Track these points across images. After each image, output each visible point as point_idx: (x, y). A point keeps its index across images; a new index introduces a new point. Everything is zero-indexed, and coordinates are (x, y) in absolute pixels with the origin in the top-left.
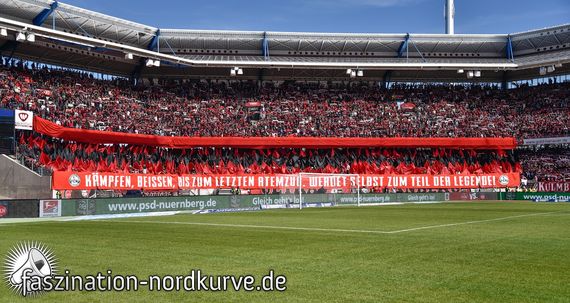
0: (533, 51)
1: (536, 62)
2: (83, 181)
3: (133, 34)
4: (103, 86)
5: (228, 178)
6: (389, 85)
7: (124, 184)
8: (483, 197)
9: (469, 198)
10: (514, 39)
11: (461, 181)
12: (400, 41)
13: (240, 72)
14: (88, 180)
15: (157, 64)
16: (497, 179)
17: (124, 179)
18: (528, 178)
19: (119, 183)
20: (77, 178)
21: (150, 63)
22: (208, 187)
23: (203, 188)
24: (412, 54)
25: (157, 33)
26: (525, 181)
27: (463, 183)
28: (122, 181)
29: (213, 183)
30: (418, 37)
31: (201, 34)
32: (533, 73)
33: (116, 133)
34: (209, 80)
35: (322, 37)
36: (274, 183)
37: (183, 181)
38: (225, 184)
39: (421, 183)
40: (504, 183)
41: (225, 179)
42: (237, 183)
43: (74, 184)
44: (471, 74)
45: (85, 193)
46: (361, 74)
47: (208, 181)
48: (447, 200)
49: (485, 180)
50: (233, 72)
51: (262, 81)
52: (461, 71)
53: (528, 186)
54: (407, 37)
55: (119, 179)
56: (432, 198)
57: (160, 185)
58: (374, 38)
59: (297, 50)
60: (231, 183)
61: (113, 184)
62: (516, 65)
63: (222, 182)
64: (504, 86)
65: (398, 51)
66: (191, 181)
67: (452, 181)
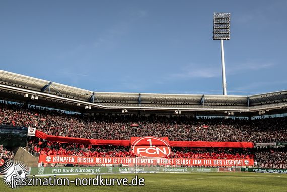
0: (259, 103)
1: (254, 109)
2: (52, 160)
3: (83, 94)
4: (69, 116)
5: (119, 159)
6: (198, 117)
7: (71, 161)
8: (234, 170)
9: (228, 171)
10: (250, 98)
11: (226, 162)
12: (200, 98)
13: (127, 111)
14: (54, 159)
15: (90, 108)
16: (243, 162)
17: (71, 159)
18: (258, 162)
19: (68, 161)
20: (50, 158)
21: (87, 107)
22: (110, 163)
23: (107, 163)
24: (206, 103)
25: (93, 94)
26: (256, 163)
27: (228, 163)
28: (70, 160)
29: (112, 161)
30: (208, 97)
31: (112, 94)
32: (256, 113)
33: (71, 138)
34: (116, 114)
35: (165, 96)
36: (140, 162)
37: (98, 160)
38: (117, 162)
39: (208, 163)
40: (246, 164)
41: (117, 160)
42: (123, 161)
43: (49, 161)
44: (229, 113)
45: (53, 165)
46: (180, 112)
47: (110, 161)
48: (218, 171)
49: (237, 162)
50: (123, 111)
51: (140, 114)
52: (226, 112)
53: (258, 165)
54: (203, 96)
55: (68, 159)
56: (210, 170)
57: (87, 162)
58: (189, 96)
59: (155, 102)
60: (120, 162)
61: (66, 161)
62: (249, 110)
63: (116, 161)
64: (250, 118)
65: (200, 102)
66: (102, 160)
67: (222, 162)
